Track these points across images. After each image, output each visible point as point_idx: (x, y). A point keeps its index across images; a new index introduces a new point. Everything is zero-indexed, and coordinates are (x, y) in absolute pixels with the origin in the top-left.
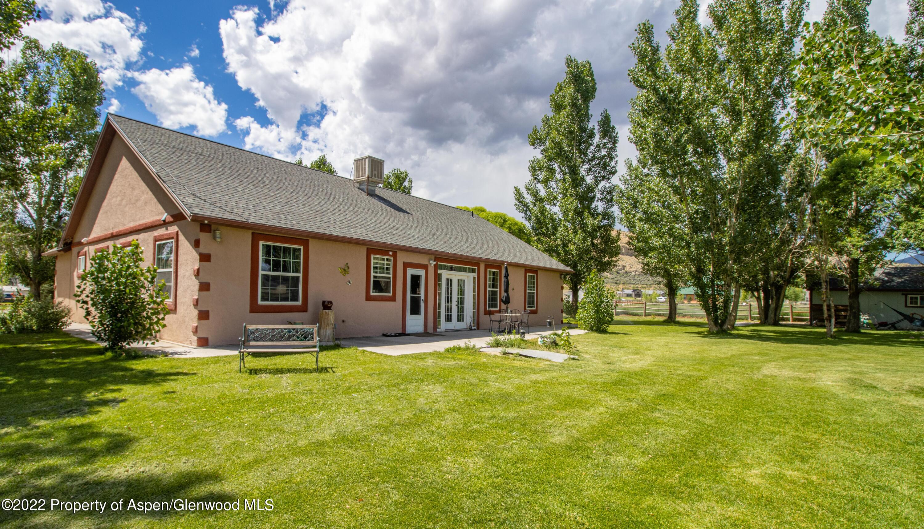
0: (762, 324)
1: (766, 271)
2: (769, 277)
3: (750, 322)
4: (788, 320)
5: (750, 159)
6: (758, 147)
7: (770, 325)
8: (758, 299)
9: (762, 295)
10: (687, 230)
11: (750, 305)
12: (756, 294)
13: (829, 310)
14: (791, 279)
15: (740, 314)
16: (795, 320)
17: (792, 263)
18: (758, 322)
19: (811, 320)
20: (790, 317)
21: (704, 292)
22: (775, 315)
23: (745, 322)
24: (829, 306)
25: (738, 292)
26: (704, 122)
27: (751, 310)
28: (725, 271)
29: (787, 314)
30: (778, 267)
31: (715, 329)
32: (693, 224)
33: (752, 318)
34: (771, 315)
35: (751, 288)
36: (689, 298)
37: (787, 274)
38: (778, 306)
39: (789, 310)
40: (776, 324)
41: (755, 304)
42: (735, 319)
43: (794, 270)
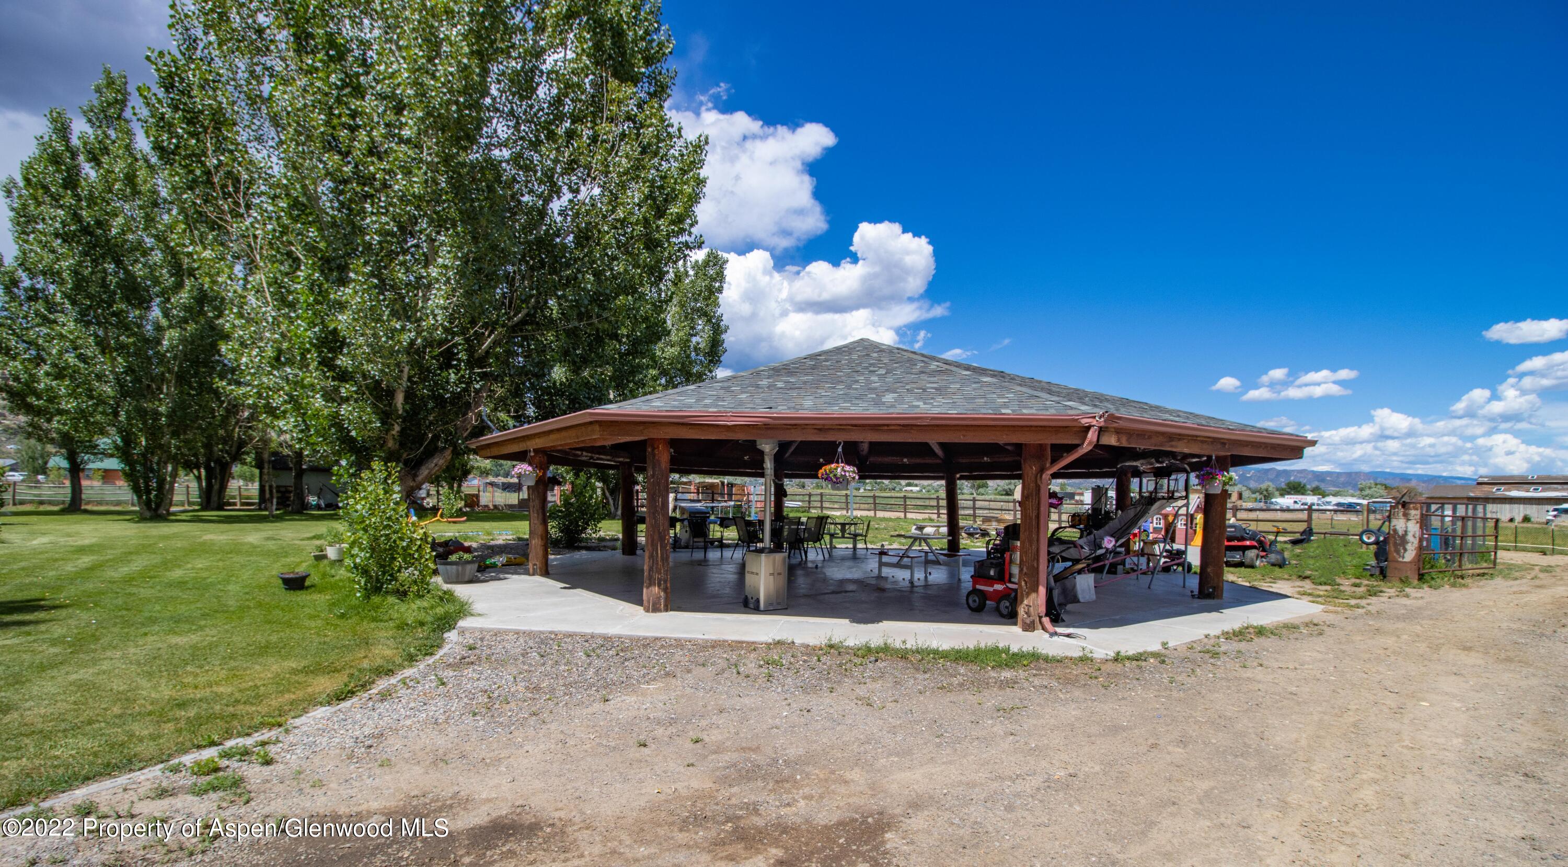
0: (203, 509)
1: (208, 446)
2: (211, 452)
3: (187, 507)
4: (235, 504)
5: (191, 327)
6: (201, 312)
7: (213, 510)
8: (199, 478)
9: (203, 472)
10: (111, 393)
11: (188, 487)
12: (196, 472)
13: (271, 492)
14: (237, 456)
15: (176, 498)
16: (243, 504)
17: (239, 437)
18: (197, 507)
19: (260, 504)
20: (237, 500)
21: (133, 469)
22: (219, 498)
23: (181, 508)
24: (271, 487)
25: (175, 470)
26: (138, 270)
27: (188, 494)
28: (161, 446)
29: (234, 497)
30: (225, 441)
31: (148, 514)
32: (122, 386)
33: (190, 503)
34: (215, 498)
35: (189, 466)
36: (107, 475)
37: (234, 449)
38: (223, 487)
39: (237, 493)
40: (220, 507)
41: (194, 485)
42: (171, 504)
43: (241, 444)
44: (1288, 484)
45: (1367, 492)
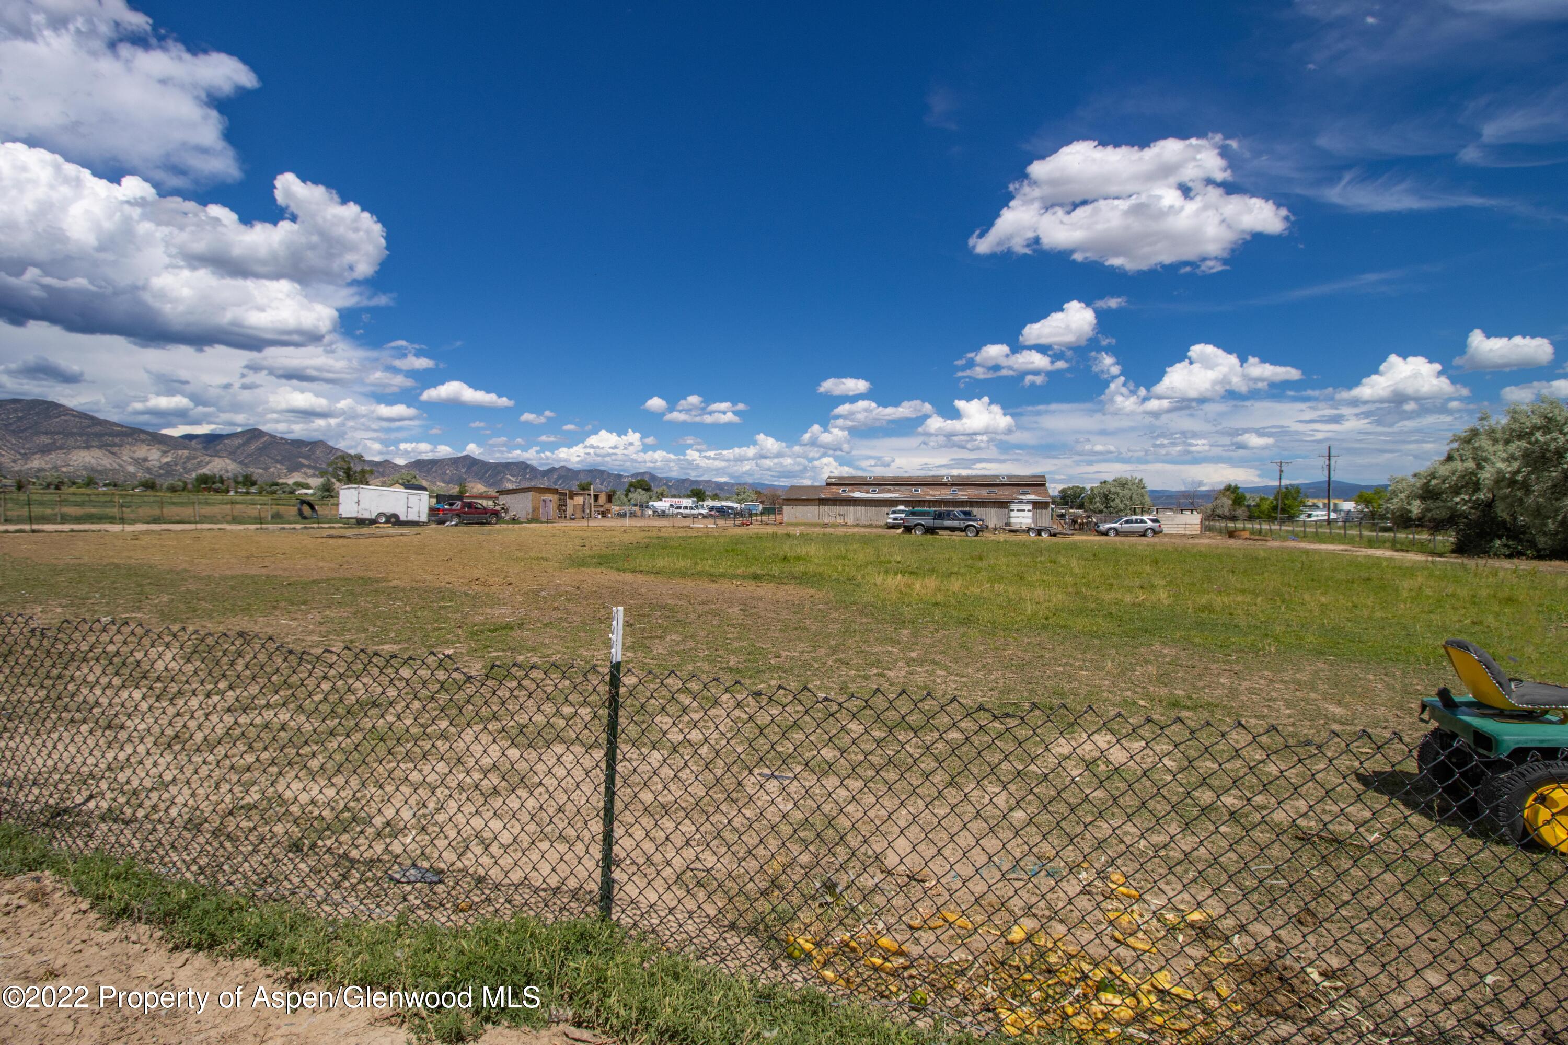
44: (692, 491)
45: (743, 496)
